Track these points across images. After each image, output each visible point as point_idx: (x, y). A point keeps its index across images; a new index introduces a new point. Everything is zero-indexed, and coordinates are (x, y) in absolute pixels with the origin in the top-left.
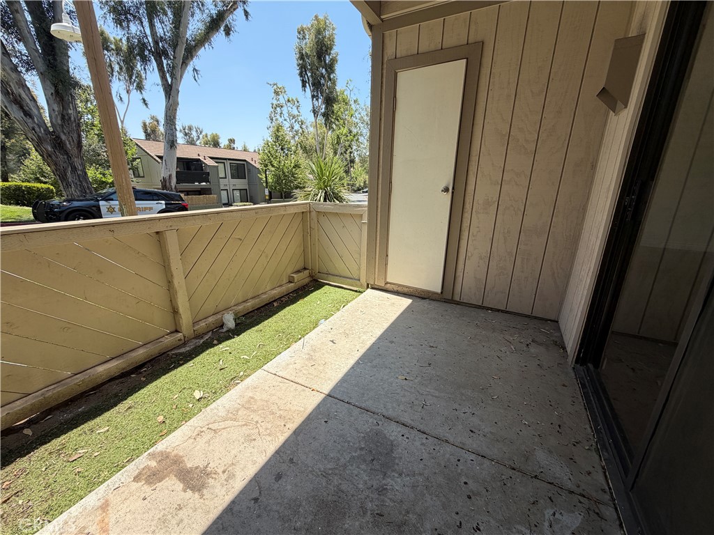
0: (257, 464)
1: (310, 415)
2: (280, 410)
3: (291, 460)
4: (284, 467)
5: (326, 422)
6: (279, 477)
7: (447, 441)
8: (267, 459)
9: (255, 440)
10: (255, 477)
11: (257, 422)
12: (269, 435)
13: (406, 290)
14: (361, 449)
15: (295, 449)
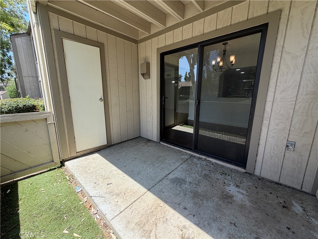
0: (180, 216)
1: (158, 197)
2: (151, 208)
3: (178, 204)
4: (181, 207)
5: (163, 192)
6: (185, 208)
7: (176, 168)
8: (177, 213)
9: (167, 219)
10: (185, 217)
11: (156, 219)
12: (165, 213)
13: (88, 151)
14: (177, 184)
15: (174, 203)
